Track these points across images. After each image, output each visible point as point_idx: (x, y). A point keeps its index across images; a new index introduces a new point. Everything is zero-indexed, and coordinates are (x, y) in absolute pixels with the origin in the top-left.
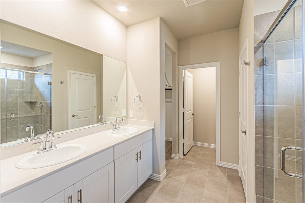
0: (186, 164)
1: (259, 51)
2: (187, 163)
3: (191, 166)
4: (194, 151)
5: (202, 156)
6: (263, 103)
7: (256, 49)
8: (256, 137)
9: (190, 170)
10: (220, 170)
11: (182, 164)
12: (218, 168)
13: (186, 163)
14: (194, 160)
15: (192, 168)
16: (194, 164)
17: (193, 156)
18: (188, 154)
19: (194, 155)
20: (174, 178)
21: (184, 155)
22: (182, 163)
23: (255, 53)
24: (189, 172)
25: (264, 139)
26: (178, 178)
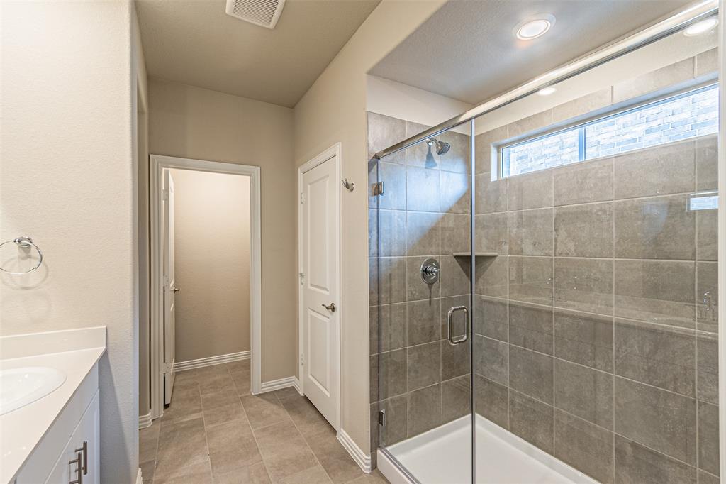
0: (183, 425)
1: (373, 171)
2: (187, 422)
3: (200, 423)
4: (185, 387)
5: (212, 390)
6: (378, 255)
7: (371, 165)
8: (371, 309)
9: (205, 434)
10: (265, 402)
11: (174, 431)
12: (259, 399)
13: (182, 423)
14: (198, 408)
15: (208, 427)
16: (206, 416)
17: (191, 400)
18: (174, 399)
19: (191, 396)
20: (172, 477)
21: (166, 406)
22: (172, 428)
23: (369, 171)
24: (205, 440)
25: (379, 310)
26: (185, 470)
